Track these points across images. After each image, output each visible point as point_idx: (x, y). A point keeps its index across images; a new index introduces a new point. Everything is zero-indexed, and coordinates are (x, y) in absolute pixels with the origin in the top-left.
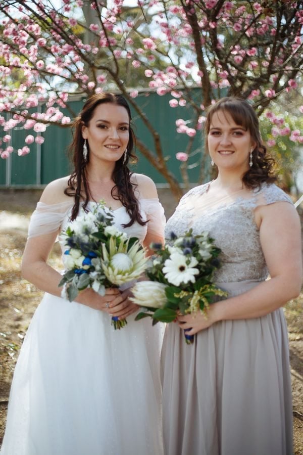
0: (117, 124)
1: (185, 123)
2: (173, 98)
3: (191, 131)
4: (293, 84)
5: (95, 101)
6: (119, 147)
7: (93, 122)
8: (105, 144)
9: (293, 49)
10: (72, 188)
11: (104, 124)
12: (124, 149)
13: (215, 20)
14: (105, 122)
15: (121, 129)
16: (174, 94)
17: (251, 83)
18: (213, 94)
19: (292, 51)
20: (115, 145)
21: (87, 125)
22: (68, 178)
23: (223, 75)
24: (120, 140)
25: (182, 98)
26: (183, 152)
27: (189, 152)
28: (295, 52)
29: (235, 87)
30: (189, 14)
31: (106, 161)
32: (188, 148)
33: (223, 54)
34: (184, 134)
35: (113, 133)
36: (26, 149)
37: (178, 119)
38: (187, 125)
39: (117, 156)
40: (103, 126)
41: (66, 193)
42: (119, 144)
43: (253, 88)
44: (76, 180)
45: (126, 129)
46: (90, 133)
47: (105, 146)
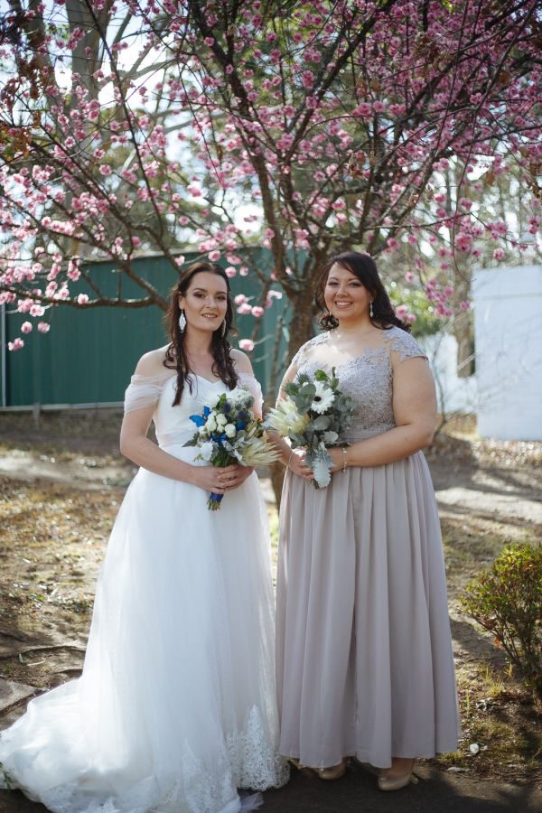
0: (214, 292)
1: (247, 299)
2: (230, 265)
3: (256, 310)
4: (393, 244)
5: (192, 271)
6: (217, 316)
7: (190, 291)
8: (203, 312)
9: (392, 199)
10: (171, 360)
11: (201, 293)
12: (222, 318)
13: (289, 163)
14: (203, 290)
15: (219, 298)
16: (230, 260)
17: (338, 243)
18: (287, 260)
19: (389, 201)
20: (213, 314)
21: (184, 295)
22: (165, 348)
23: (302, 235)
24: (217, 309)
25: (244, 264)
26: (248, 338)
27: (254, 340)
28: (394, 202)
29: (317, 249)
30: (253, 154)
31: (202, 331)
32: (253, 333)
33: (300, 207)
34: (249, 315)
35: (210, 302)
36: (19, 342)
37: (238, 294)
38: (249, 303)
39: (214, 325)
40: (200, 294)
41: (165, 364)
42: (216, 313)
43: (341, 249)
44: (174, 353)
45: (223, 298)
46: (187, 302)
47: (202, 315)
